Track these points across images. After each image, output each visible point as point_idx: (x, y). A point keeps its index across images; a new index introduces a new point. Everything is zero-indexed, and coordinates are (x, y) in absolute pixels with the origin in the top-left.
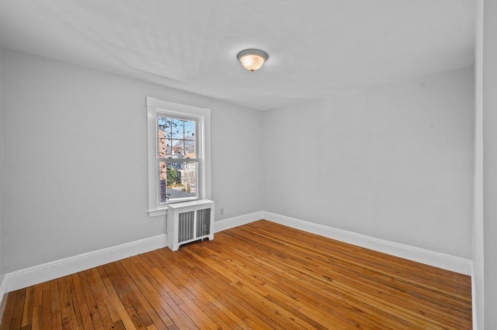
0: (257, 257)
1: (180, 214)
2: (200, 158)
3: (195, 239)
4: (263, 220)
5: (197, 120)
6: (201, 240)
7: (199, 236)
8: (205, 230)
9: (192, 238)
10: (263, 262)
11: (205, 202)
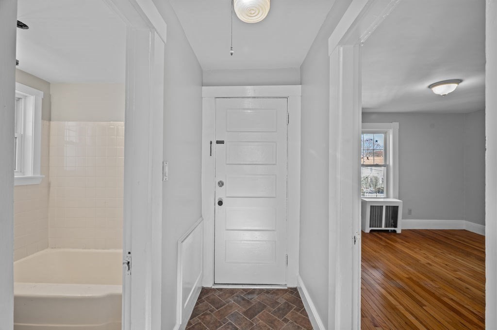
0: (450, 254)
1: (371, 206)
2: (388, 163)
3: (383, 228)
4: (464, 230)
5: (385, 133)
6: (388, 230)
7: (387, 227)
8: (393, 224)
9: (381, 226)
10: (457, 259)
11: (393, 200)
